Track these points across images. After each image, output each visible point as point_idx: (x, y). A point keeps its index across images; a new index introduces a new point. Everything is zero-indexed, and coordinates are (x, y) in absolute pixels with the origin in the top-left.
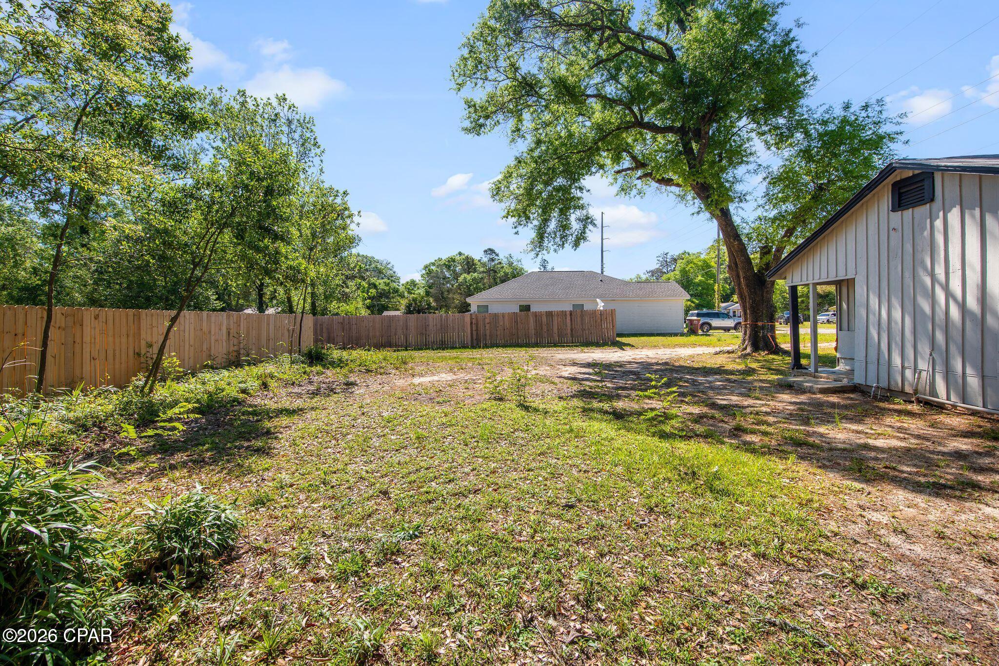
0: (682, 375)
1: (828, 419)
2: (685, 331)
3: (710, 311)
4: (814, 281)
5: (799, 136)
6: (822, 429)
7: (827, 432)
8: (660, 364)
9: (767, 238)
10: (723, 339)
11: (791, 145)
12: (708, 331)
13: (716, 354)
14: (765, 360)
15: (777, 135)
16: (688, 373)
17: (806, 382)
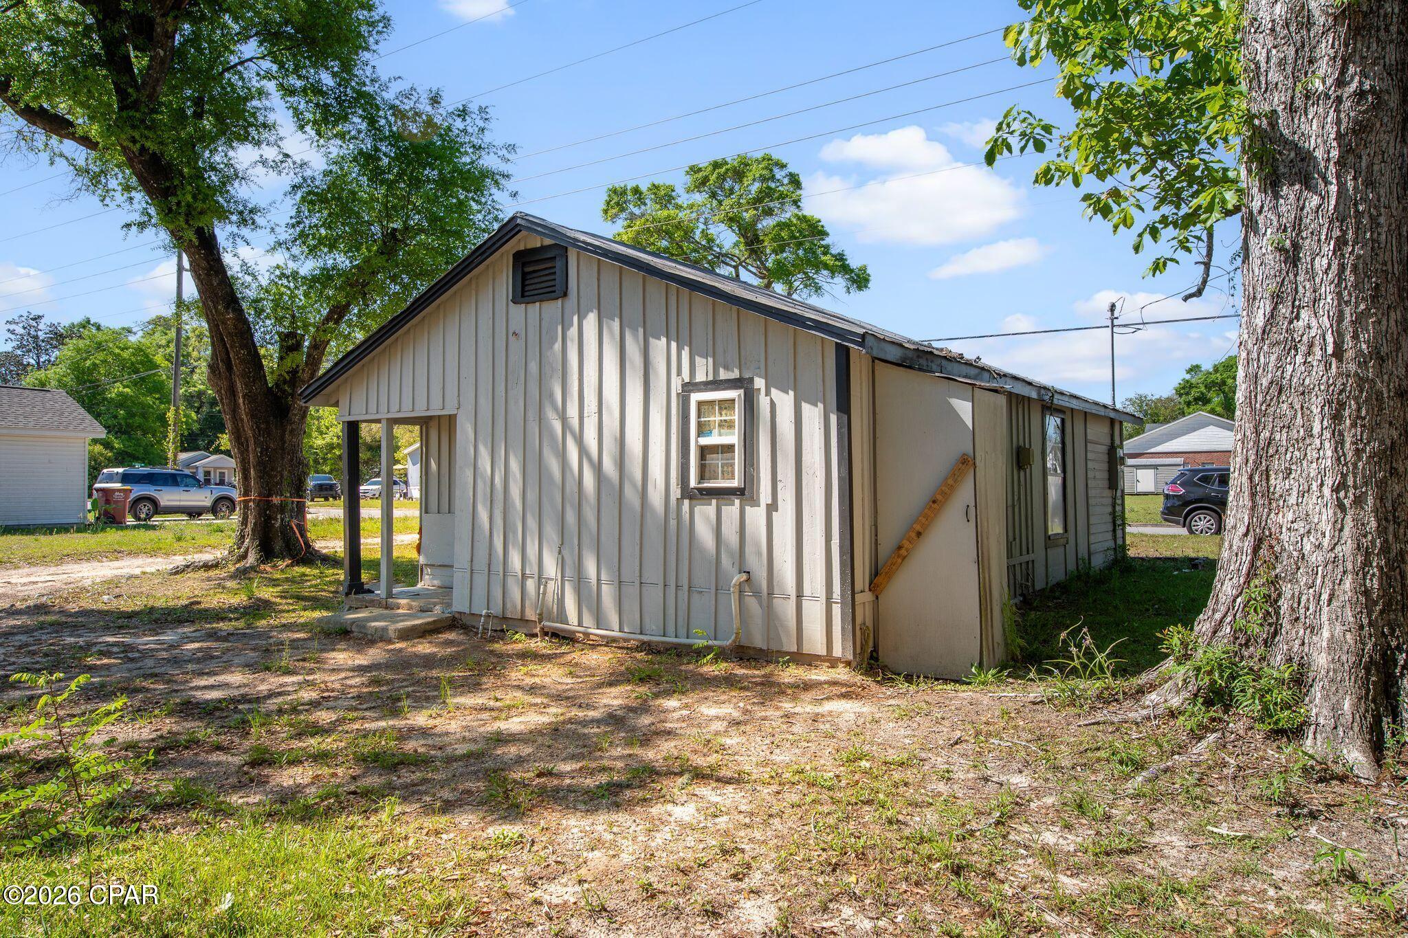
0: (91, 637)
1: (428, 694)
2: (91, 517)
3: (157, 470)
4: (390, 416)
5: (357, 122)
6: (421, 719)
7: (431, 723)
8: (19, 612)
9: (293, 316)
10: (188, 534)
11: (341, 136)
12: (149, 517)
13: (177, 572)
14: (287, 579)
15: (317, 105)
16: (107, 629)
17: (375, 619)
